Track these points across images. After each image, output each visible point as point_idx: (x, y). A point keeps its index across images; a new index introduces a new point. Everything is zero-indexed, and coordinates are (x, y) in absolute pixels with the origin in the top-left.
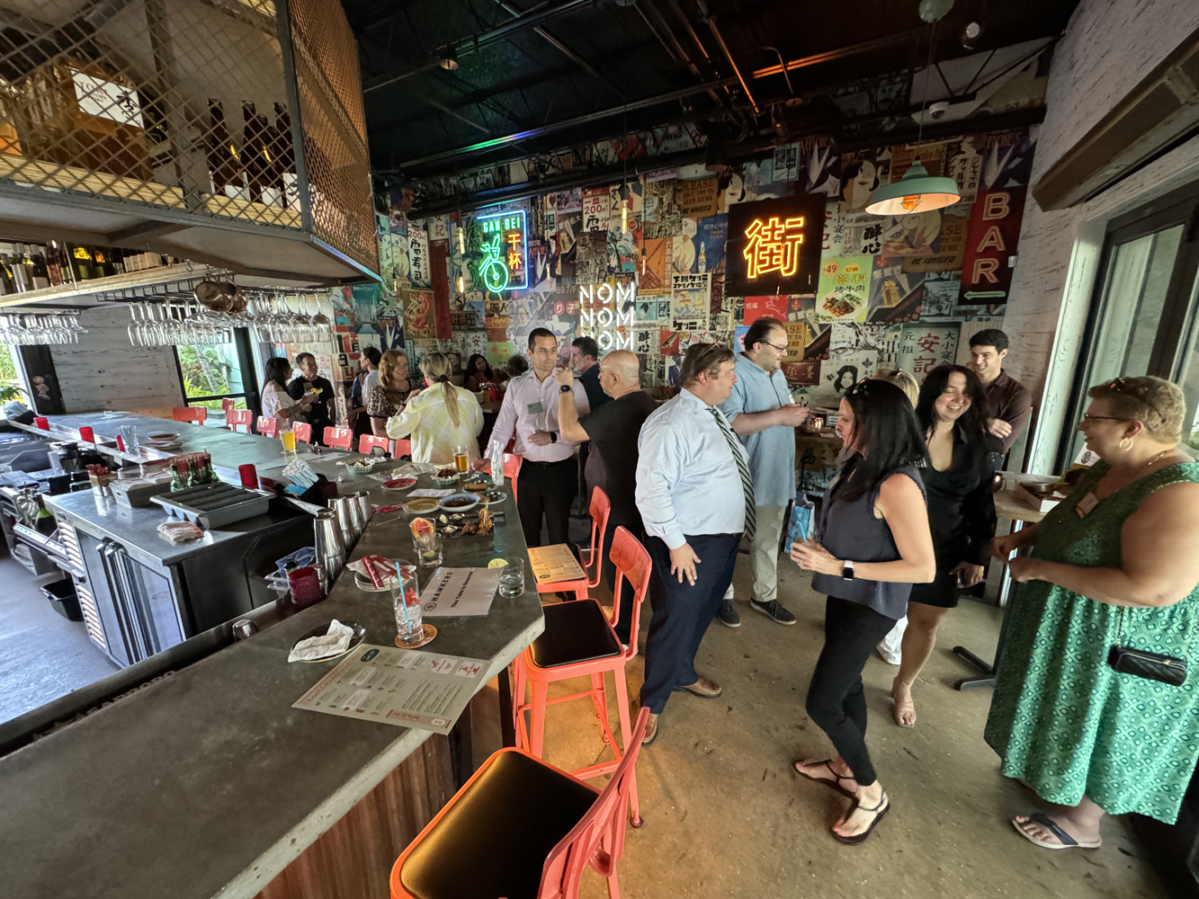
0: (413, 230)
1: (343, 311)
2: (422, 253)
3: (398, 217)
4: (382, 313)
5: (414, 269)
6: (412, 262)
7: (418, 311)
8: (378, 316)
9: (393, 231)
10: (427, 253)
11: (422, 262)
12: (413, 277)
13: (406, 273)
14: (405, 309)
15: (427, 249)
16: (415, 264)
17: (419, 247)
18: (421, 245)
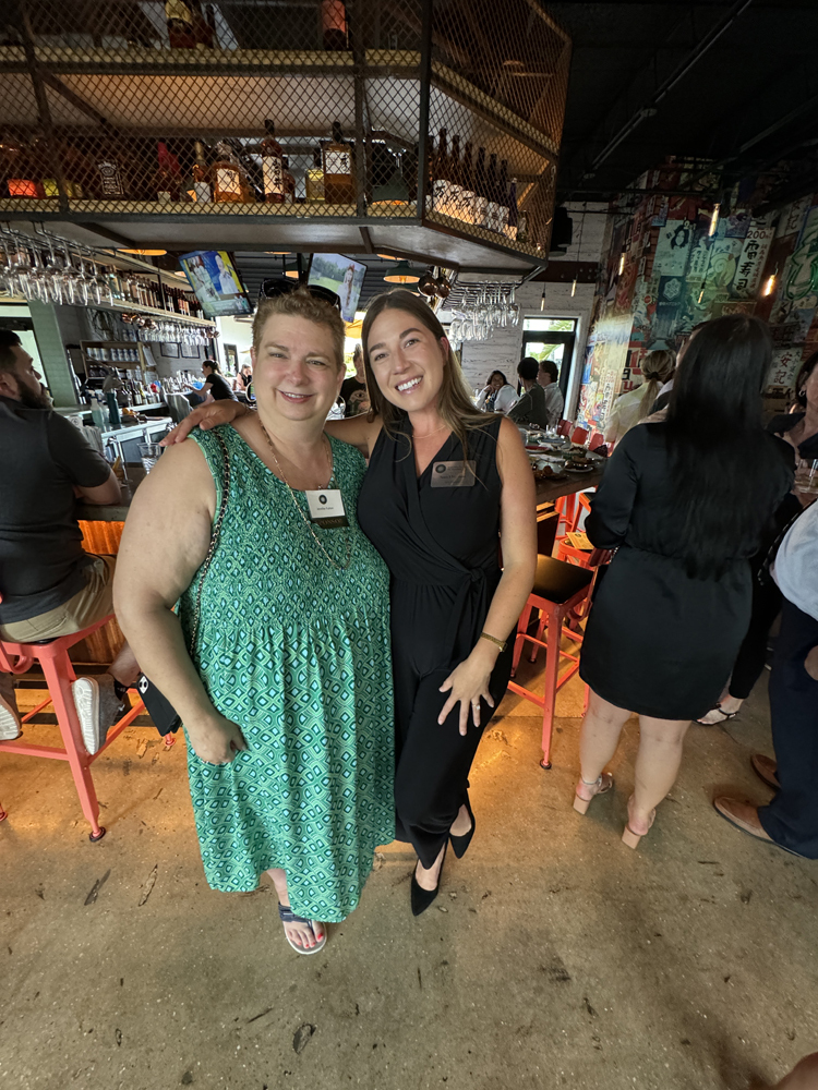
0: (754, 229)
1: (641, 327)
2: (758, 256)
4: (682, 328)
8: (676, 332)
9: (727, 235)
10: (765, 256)
12: (734, 287)
13: (727, 283)
15: (766, 251)
16: (743, 272)
17: (756, 248)
18: (761, 245)
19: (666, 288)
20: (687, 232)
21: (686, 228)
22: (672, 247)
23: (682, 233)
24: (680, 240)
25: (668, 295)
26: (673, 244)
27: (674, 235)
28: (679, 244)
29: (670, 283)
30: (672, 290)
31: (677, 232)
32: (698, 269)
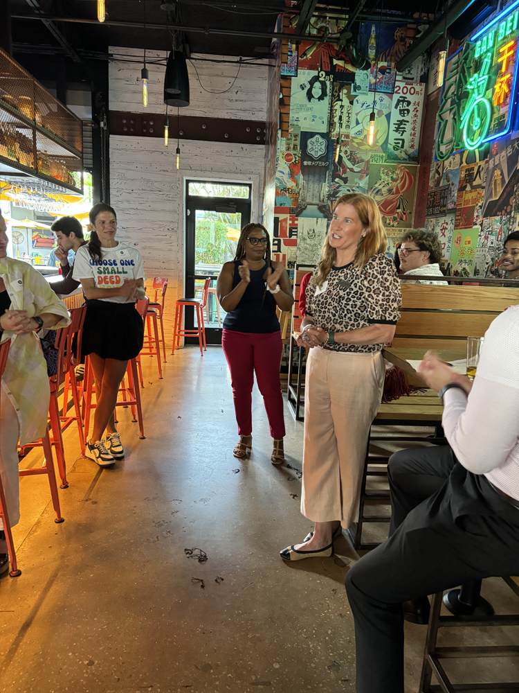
0: (402, 85)
1: (285, 189)
2: (412, 114)
3: (383, 70)
4: (336, 192)
5: (394, 135)
6: (393, 127)
7: (390, 191)
8: (329, 196)
9: (373, 89)
10: (420, 114)
11: (408, 127)
12: (390, 147)
13: (381, 142)
14: (370, 188)
15: (420, 108)
16: (397, 131)
17: (408, 106)
18: (412, 102)
19: (310, 146)
20: (323, 84)
21: (321, 79)
22: (310, 101)
23: (317, 85)
24: (317, 91)
25: (313, 153)
26: (310, 96)
27: (308, 86)
28: (316, 96)
29: (314, 139)
30: (317, 147)
31: (312, 83)
32: (344, 126)
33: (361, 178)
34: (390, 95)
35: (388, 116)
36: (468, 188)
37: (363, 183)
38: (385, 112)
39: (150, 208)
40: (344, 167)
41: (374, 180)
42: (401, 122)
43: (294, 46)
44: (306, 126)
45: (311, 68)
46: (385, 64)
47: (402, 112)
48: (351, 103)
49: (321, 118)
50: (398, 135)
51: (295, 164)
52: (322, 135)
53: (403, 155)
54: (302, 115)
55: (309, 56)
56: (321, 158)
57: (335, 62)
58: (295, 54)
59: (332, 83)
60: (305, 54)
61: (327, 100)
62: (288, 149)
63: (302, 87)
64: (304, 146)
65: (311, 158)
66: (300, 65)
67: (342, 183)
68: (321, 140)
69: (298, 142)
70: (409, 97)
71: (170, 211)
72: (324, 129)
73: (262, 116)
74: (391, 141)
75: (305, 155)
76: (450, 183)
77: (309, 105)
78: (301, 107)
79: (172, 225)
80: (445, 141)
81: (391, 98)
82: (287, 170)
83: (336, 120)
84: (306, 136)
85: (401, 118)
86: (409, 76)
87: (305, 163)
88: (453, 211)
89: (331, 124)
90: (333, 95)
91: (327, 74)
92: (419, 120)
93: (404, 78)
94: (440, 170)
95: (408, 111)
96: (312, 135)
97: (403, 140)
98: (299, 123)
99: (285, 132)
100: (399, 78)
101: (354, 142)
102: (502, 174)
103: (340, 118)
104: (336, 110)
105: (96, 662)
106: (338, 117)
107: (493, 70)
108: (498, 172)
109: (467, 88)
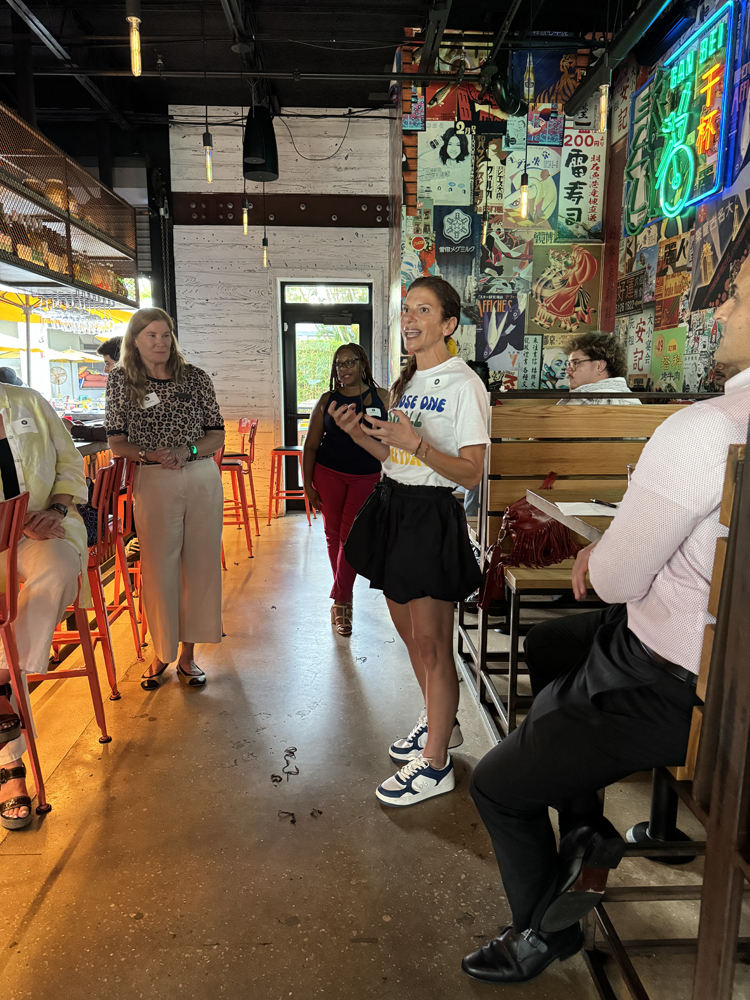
2: (590, 172)
3: (545, 115)
4: (487, 288)
5: (565, 204)
6: (564, 193)
7: (564, 282)
8: (477, 294)
9: (531, 141)
10: (602, 172)
11: (586, 191)
13: (548, 214)
14: (536, 279)
15: (602, 165)
17: (584, 162)
18: (590, 157)
19: (447, 225)
20: (463, 138)
21: (460, 132)
22: (444, 162)
23: (454, 140)
24: (454, 148)
25: (452, 235)
26: (444, 156)
27: (442, 143)
28: (453, 156)
29: (452, 216)
30: (457, 227)
31: (446, 138)
32: (494, 194)
33: (522, 266)
34: (558, 148)
35: (557, 178)
36: (670, 271)
37: (525, 273)
38: (552, 172)
39: (232, 324)
40: (497, 252)
41: (540, 267)
42: (575, 185)
43: (419, 89)
44: (441, 198)
45: (445, 117)
46: (548, 106)
47: (576, 171)
48: (503, 162)
49: (461, 186)
50: (572, 204)
51: (427, 251)
52: (464, 209)
53: (581, 231)
54: (434, 183)
55: (441, 102)
56: (464, 242)
57: (478, 107)
58: (421, 100)
59: (475, 138)
60: (435, 99)
61: (469, 160)
62: (417, 231)
63: (433, 145)
64: (439, 226)
65: (449, 242)
66: (428, 115)
67: (494, 274)
68: (463, 216)
69: (431, 221)
70: (585, 150)
71: (259, 327)
72: (466, 201)
73: (383, 188)
74: (563, 212)
75: (441, 239)
76: (646, 265)
77: (444, 169)
78: (433, 173)
79: (263, 346)
80: (636, 207)
81: (560, 153)
82: (416, 261)
83: (483, 187)
84: (441, 211)
85: (575, 180)
86: (584, 120)
87: (442, 249)
88: (651, 305)
89: (476, 193)
90: (476, 154)
91: (468, 124)
92: (601, 181)
93: (577, 124)
94: (632, 249)
95: (585, 169)
96: (450, 209)
97: (579, 210)
98: (431, 195)
99: (411, 208)
100: (569, 124)
101: (509, 216)
102: (713, 249)
103: (489, 184)
104: (482, 174)
105: (146, 915)
106: (485, 184)
107: (695, 105)
108: (707, 247)
109: (662, 133)
